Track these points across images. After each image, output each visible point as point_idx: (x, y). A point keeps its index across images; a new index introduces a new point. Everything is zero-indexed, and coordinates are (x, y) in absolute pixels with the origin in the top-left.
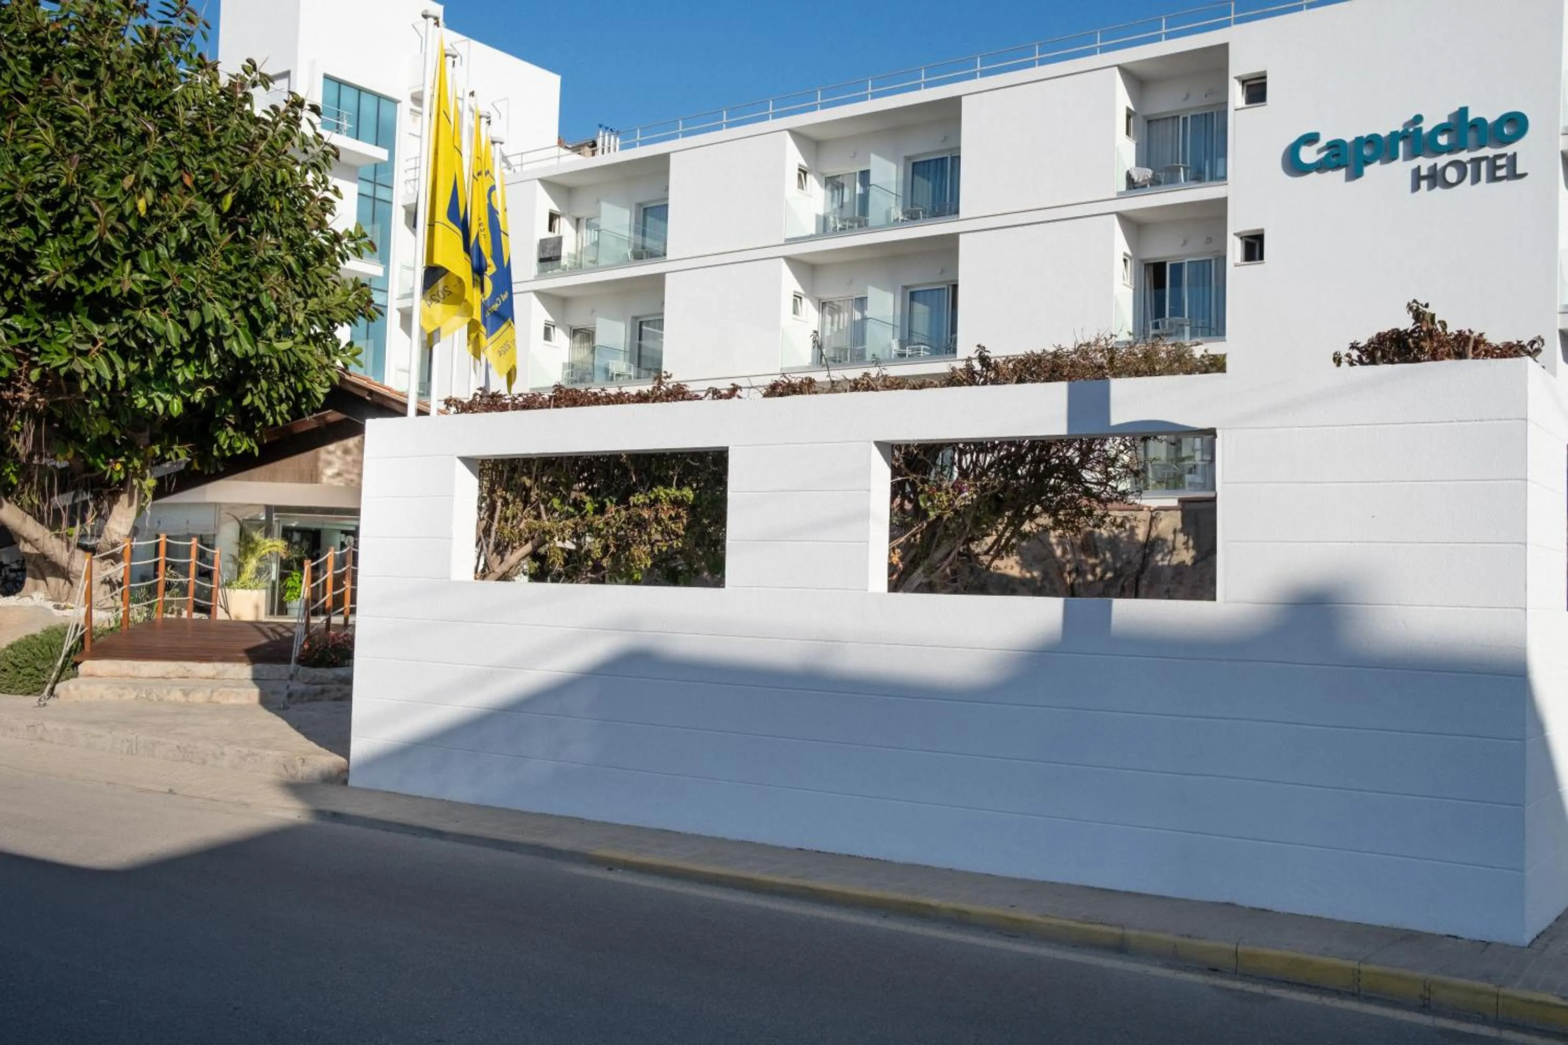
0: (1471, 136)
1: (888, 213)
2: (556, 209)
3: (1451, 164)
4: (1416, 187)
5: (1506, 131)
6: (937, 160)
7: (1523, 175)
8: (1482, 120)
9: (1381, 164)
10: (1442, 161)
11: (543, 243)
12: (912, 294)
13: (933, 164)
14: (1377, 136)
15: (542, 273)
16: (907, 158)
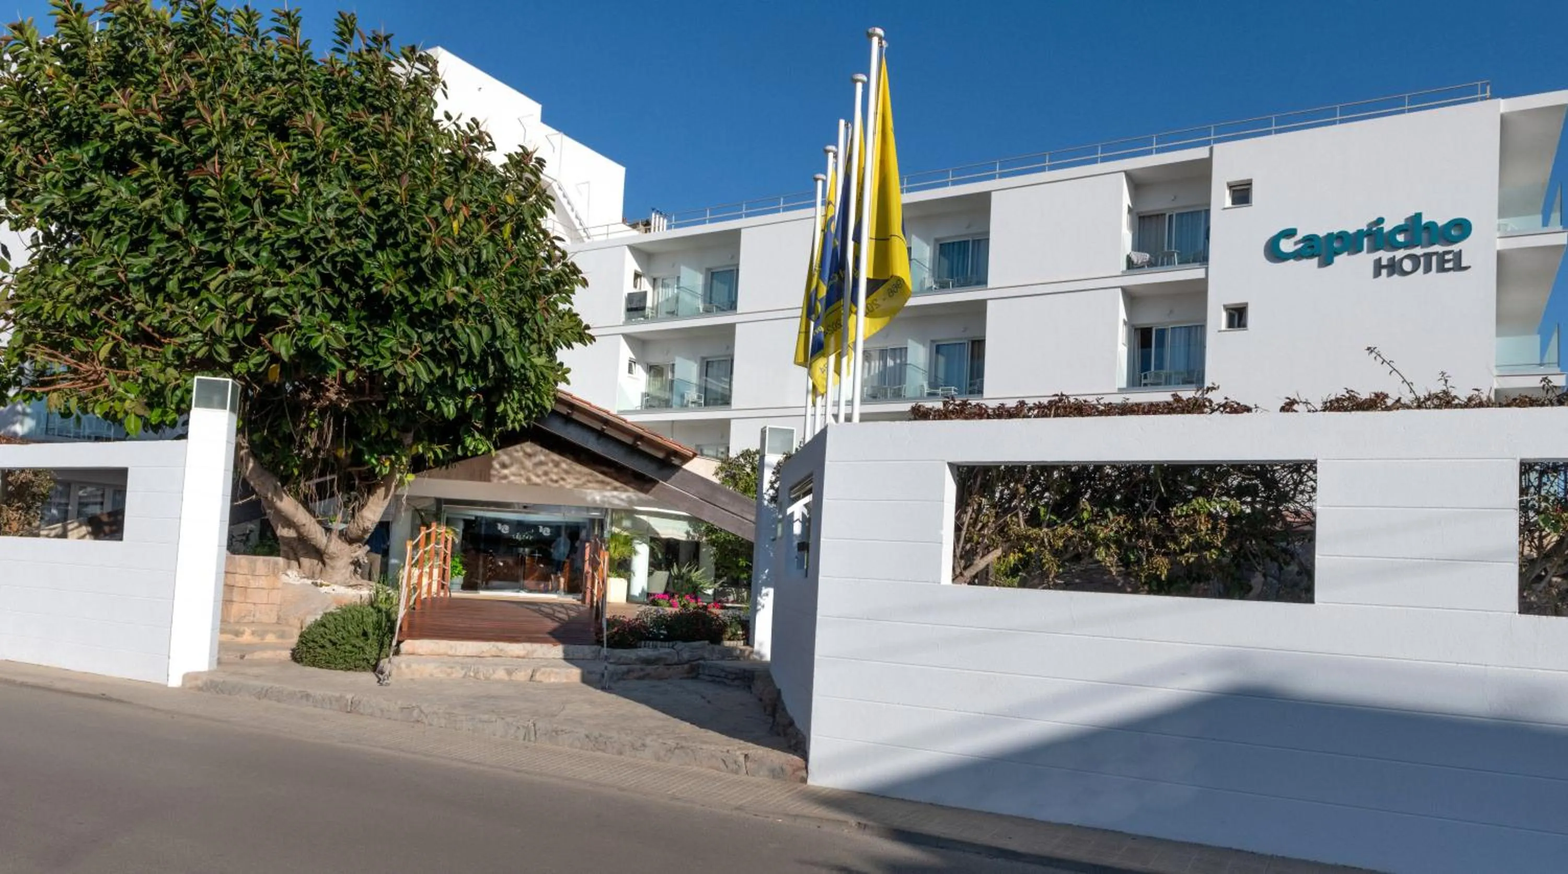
0: (1424, 236)
1: (922, 283)
2: (639, 270)
3: (1408, 257)
4: (1377, 274)
5: (1453, 232)
6: (959, 243)
7: (1466, 268)
8: (1434, 224)
9: (1349, 254)
10: (1400, 254)
11: (631, 297)
12: (938, 347)
13: (956, 247)
14: (1345, 233)
15: (629, 320)
16: (937, 240)
